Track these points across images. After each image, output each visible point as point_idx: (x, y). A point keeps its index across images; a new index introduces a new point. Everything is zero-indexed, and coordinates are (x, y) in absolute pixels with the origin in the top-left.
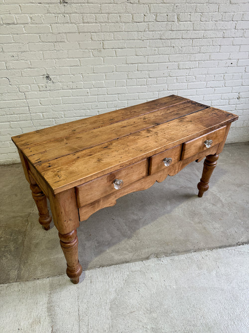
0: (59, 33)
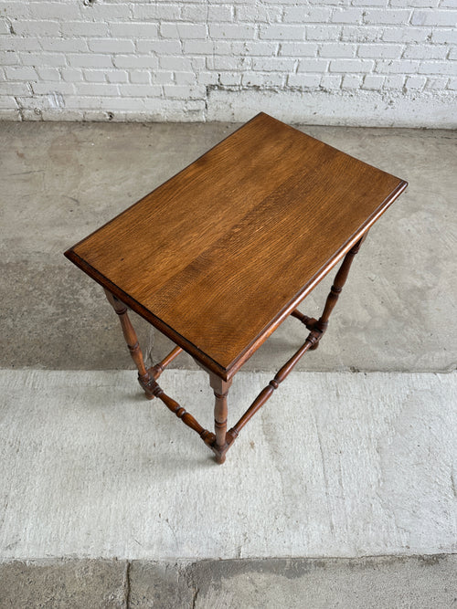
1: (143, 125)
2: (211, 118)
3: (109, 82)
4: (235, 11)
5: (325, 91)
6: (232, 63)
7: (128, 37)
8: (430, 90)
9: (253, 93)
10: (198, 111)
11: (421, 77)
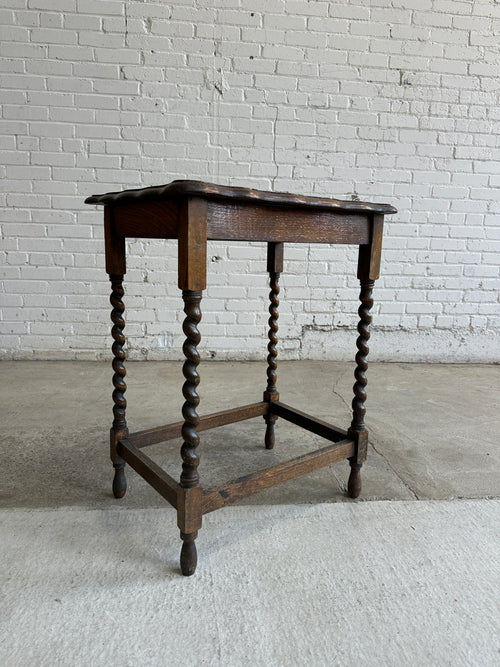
0: (389, 128)
1: (242, 362)
2: (305, 356)
3: (218, 323)
4: (329, 266)
5: (405, 330)
6: (325, 306)
7: (241, 285)
8: (493, 328)
9: (342, 332)
10: (293, 349)
11: (482, 317)
